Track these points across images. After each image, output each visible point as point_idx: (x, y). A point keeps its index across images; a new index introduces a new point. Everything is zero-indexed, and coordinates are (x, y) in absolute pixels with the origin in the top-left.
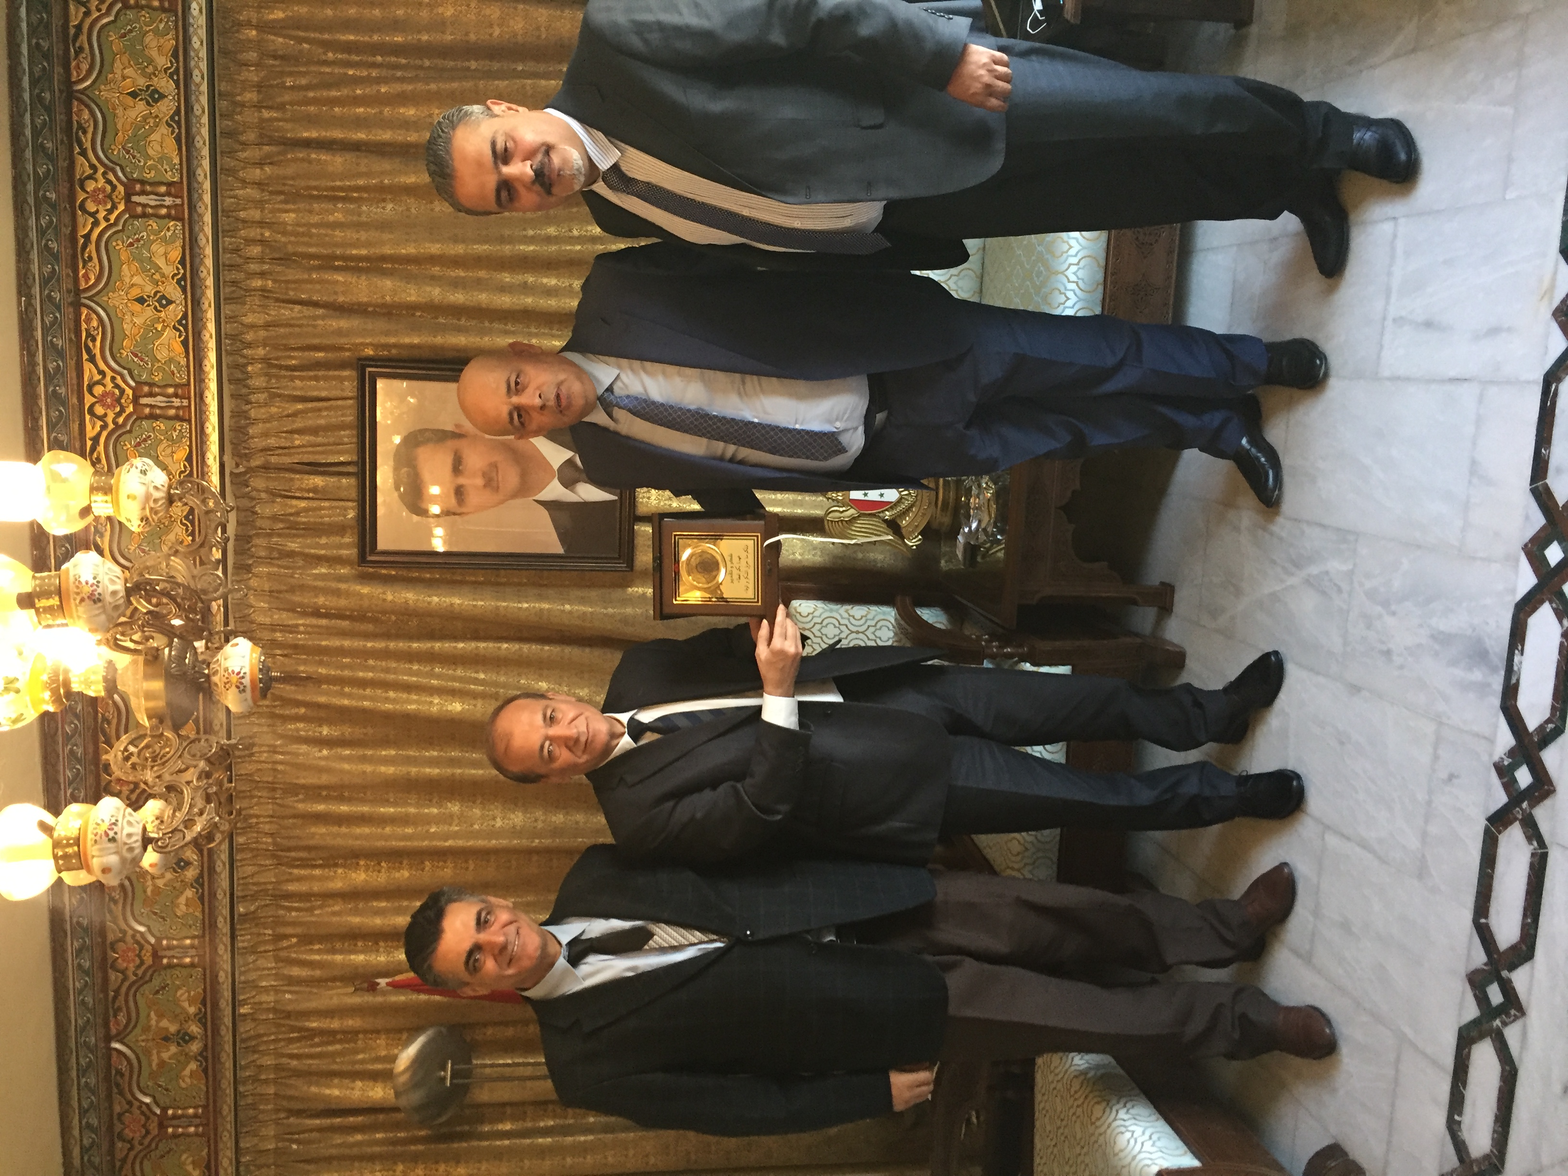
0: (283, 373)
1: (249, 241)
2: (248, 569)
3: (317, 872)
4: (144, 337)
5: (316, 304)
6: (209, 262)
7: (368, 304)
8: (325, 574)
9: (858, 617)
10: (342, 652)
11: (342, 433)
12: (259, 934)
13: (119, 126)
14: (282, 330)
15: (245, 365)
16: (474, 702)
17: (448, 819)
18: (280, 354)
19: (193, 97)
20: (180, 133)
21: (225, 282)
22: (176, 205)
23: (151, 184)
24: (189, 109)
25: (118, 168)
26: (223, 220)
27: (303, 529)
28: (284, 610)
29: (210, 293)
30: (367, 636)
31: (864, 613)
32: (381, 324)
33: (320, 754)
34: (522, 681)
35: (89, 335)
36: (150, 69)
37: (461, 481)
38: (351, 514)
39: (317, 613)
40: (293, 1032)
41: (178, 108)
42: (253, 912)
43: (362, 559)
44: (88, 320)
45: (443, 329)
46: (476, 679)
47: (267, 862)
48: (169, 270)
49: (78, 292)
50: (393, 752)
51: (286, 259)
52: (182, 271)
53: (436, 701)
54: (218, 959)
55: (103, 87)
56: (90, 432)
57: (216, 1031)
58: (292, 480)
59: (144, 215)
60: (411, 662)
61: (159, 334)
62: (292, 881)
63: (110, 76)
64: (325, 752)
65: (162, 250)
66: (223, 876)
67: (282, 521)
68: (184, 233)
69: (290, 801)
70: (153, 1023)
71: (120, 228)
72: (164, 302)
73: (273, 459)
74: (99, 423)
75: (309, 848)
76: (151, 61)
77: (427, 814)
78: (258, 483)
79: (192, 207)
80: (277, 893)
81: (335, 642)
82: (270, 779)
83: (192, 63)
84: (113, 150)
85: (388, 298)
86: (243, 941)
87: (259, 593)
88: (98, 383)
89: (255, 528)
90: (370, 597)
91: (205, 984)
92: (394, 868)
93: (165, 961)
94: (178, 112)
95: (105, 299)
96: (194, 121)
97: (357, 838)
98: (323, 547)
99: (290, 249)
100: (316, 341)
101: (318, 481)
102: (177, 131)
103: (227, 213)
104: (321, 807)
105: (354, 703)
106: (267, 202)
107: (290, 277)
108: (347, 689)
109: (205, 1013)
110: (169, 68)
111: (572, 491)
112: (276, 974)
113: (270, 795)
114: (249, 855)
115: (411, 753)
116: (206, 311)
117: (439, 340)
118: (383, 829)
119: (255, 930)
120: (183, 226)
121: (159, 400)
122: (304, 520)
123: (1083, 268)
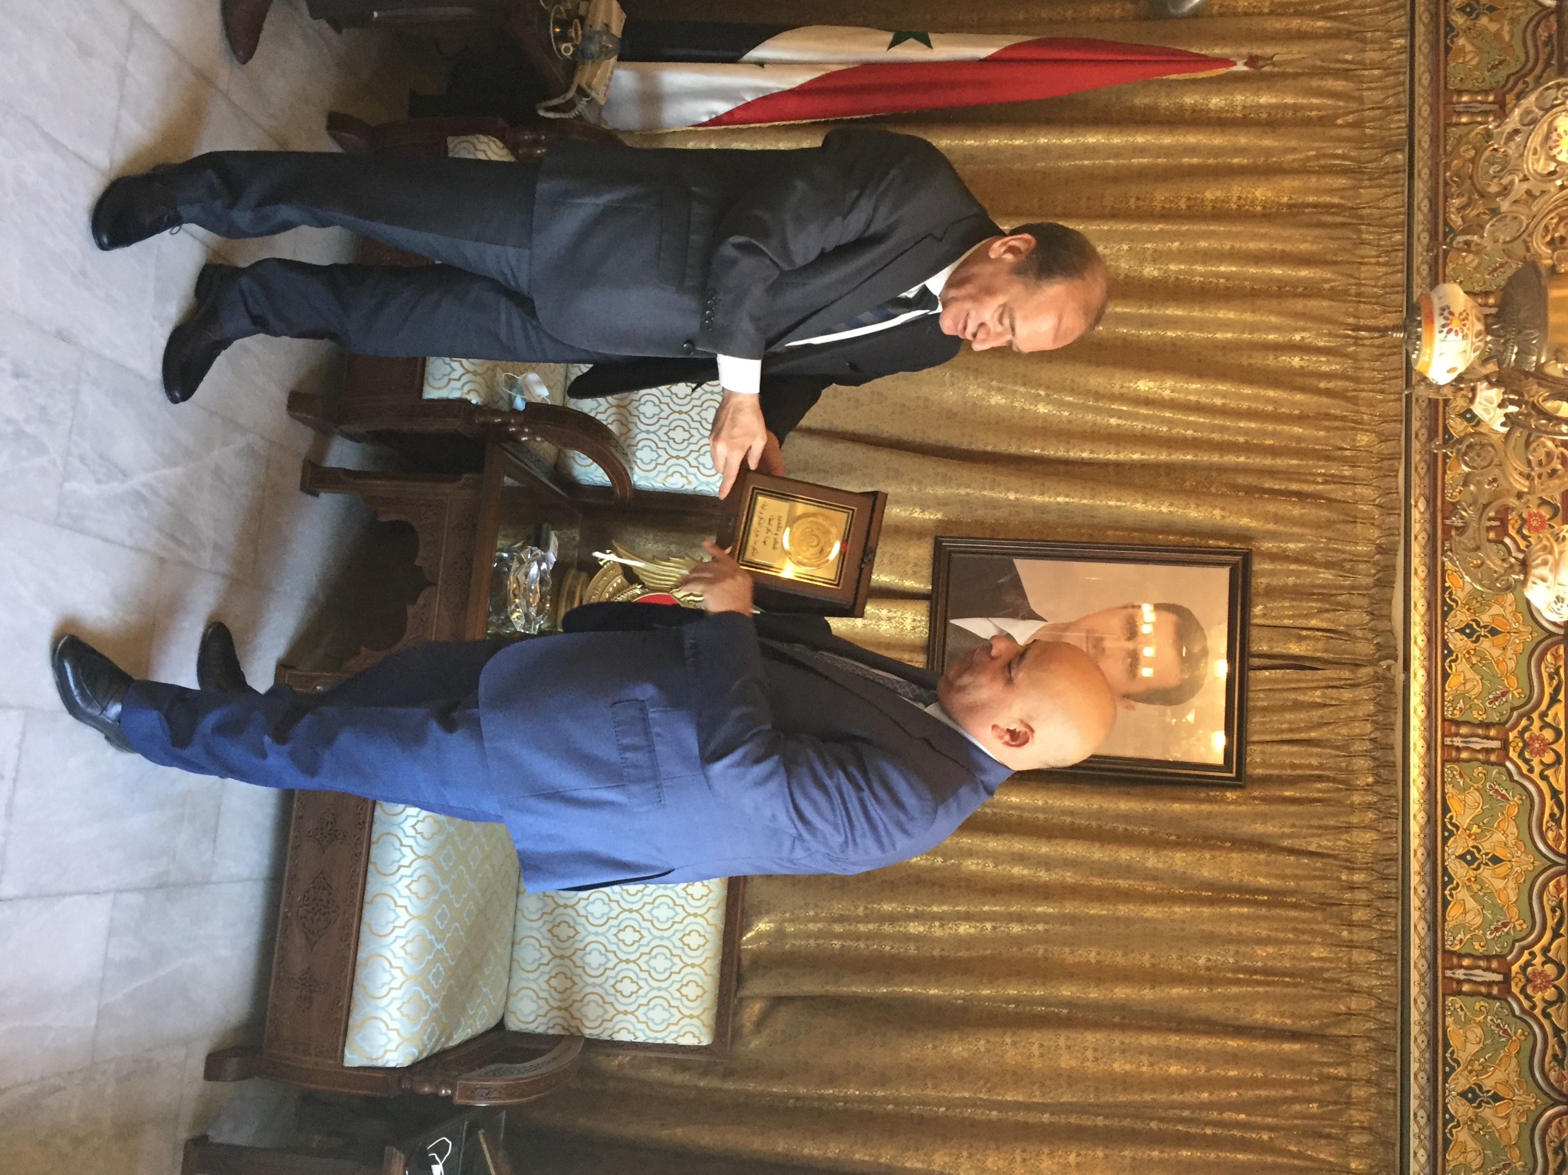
0: (1331, 774)
1: (1365, 925)
2: (1381, 549)
3: (1311, 199)
4: (1493, 817)
5: (1291, 851)
6: (1415, 902)
7: (1230, 850)
8: (1290, 541)
9: (677, 475)
10: (1274, 452)
11: (1265, 704)
12: (1381, 128)
13: (1514, 1062)
14: (1332, 823)
15: (1376, 782)
16: (1123, 391)
17: (1157, 257)
18: (1335, 795)
19: (1427, 1092)
20: (1445, 1052)
21: (1396, 880)
22: (1451, 969)
23: (1480, 994)
24: (1433, 1080)
25: (1518, 1012)
26: (1396, 950)
27: (1314, 594)
28: (1339, 501)
29: (1415, 866)
30: (1245, 470)
31: (670, 480)
32: (1217, 826)
33: (1304, 334)
34: (1066, 413)
35: (1558, 822)
36: (1476, 1127)
37: (1130, 645)
38: (1258, 610)
39: (1301, 496)
40: (1343, 16)
41: (1445, 1080)
42: (1387, 153)
43: (1247, 557)
44: (1558, 838)
45: (1146, 818)
46: (1120, 418)
47: (1368, 211)
48: (1462, 894)
50: (1219, 336)
51: (1323, 904)
52: (1447, 892)
53: (1167, 393)
54: (1430, 99)
55: (1532, 1108)
56: (1559, 709)
57: (1435, 17)
58: (1326, 651)
59: (1488, 958)
60: (1195, 439)
61: (1475, 821)
62: (1342, 189)
63: (1523, 1120)
64: (1297, 337)
65: (1469, 916)
66: (1421, 195)
67: (1339, 604)
68: (1443, 936)
69: (1339, 282)
70: (1506, 28)
71: (1517, 944)
72: (1469, 857)
73: (1346, 674)
74: (1549, 719)
75: (1320, 225)
76: (1475, 1136)
77: (1181, 263)
78: (1365, 649)
79: (1433, 966)
80: (1359, 176)
81: (1281, 462)
82: (1362, 306)
83: (1427, 1132)
84: (1523, 1034)
85: (1208, 856)
87: (1370, 521)
88: (1548, 766)
89: (1370, 596)
90: (1240, 513)
91: (1445, 72)
92: (1223, 201)
93: (1491, 98)
94: (1446, 1076)
95: (1537, 863)
96: (1427, 1066)
97: (1263, 237)
98: (1292, 573)
99: (1319, 916)
100: (1292, 808)
101: (1295, 649)
102: (1448, 1055)
103: (1392, 960)
104: (1304, 273)
105: (1262, 392)
106: (1344, 971)
107: (1319, 883)
108: (1270, 408)
109: (1446, 37)
110: (1455, 1127)
111: (1002, 631)
112: (1363, 82)
113: (1363, 289)
114: (1389, 220)
115: (1197, 334)
116: (1420, 845)
117: (1150, 806)
118: (1233, 247)
119: (1386, 133)
120: (1443, 945)
121: (1478, 744)
122: (1314, 605)
123: (394, 861)
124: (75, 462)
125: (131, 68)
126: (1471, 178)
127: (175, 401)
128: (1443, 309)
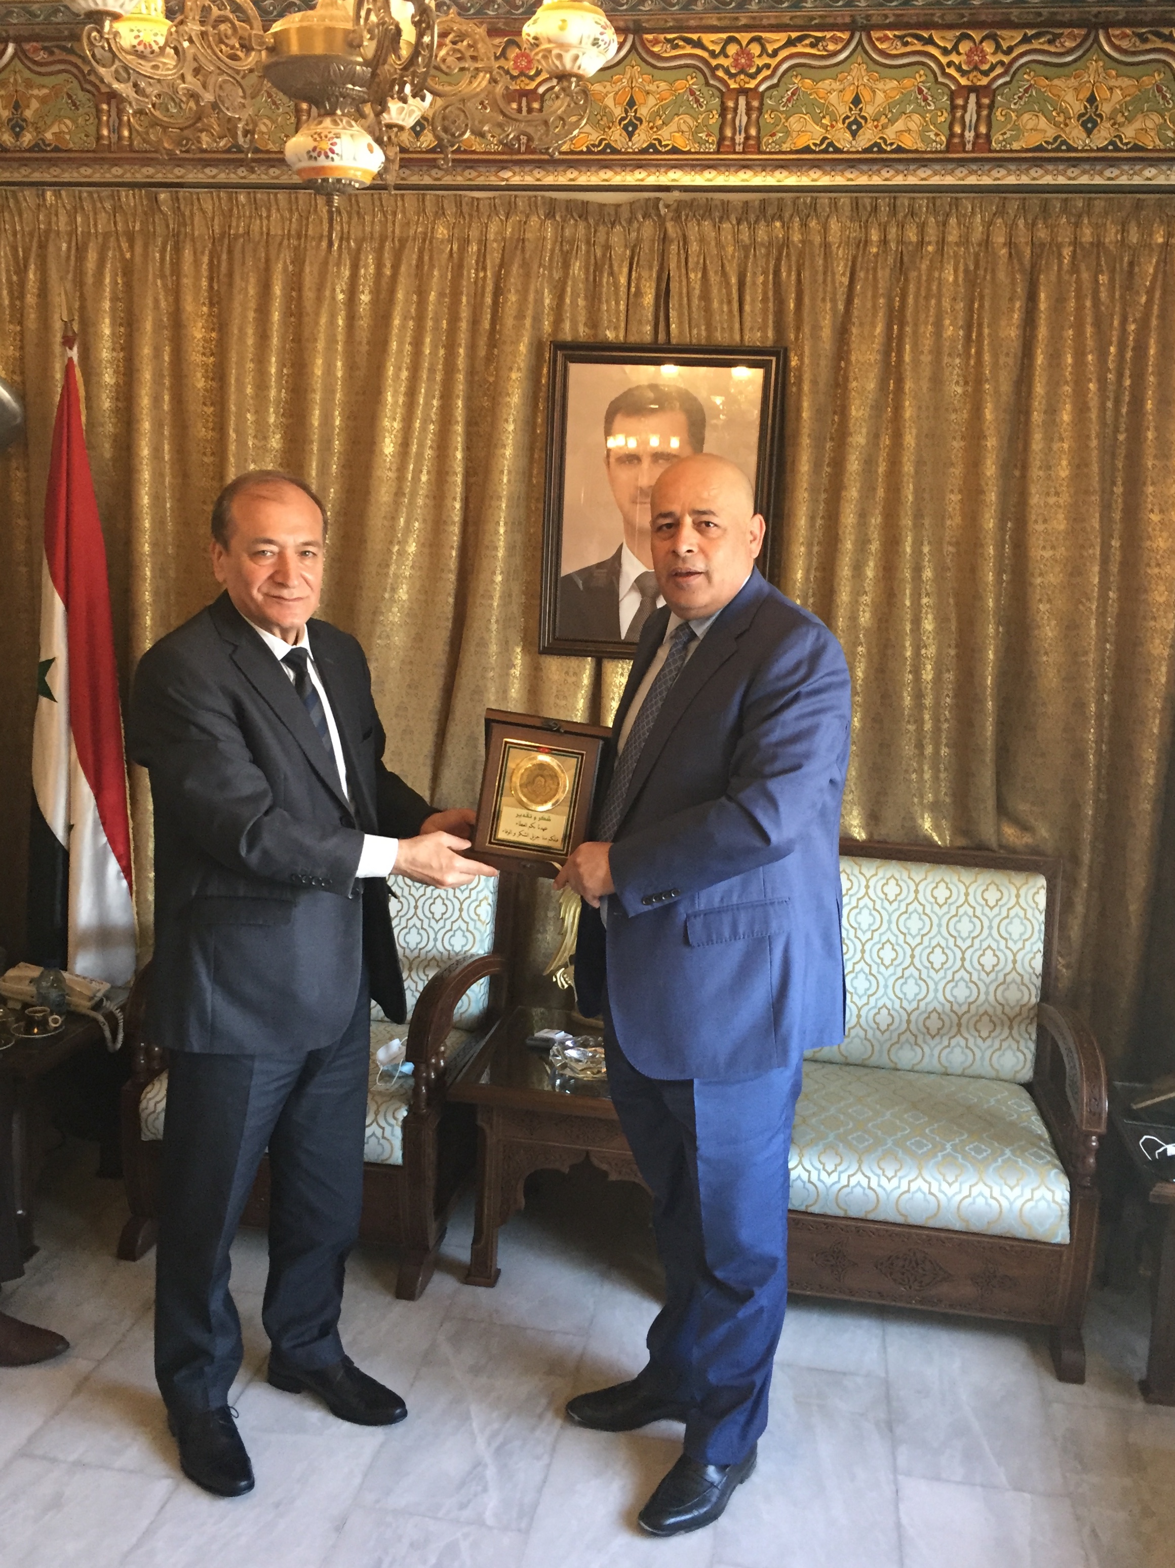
0: (772, 263)
1: (922, 228)
2: (550, 215)
3: (204, 283)
4: (814, 103)
5: (849, 302)
6: (899, 180)
7: (848, 362)
8: (543, 303)
9: (479, 911)
10: (454, 319)
11: (703, 328)
12: (134, 215)
13: (1056, 82)
14: (821, 262)
15: (781, 218)
16: (394, 468)
17: (262, 434)
18: (794, 258)
19: (1087, 167)
20: (1047, 151)
21: (877, 198)
22: (964, 146)
23: (989, 116)
24: (1074, 162)
25: (1007, 79)
26: (948, 197)
27: (595, 280)
28: (503, 255)
29: (863, 180)
30: (472, 347)
31: (483, 918)
32: (825, 374)
33: (338, 290)
34: (417, 524)
35: (818, 40)
36: (1120, 119)
37: (646, 463)
38: (610, 335)
39: (498, 292)
40: (24, 252)
41: (1076, 150)
42: (159, 209)
43: (559, 346)
44: (834, 40)
45: (818, 445)
46: (421, 472)
47: (216, 227)
48: (890, 134)
49: (867, 29)
50: (339, 374)
51: (901, 269)
52: (889, 149)
53: (396, 425)
54: (106, 167)
55: (1101, 64)
56: (708, 39)
57: (24, 162)
58: (651, 268)
59: (954, 107)
60: (442, 397)
61: (818, 122)
62: (195, 253)
63: (1114, 73)
64: (341, 297)
65: (913, 126)
66: (200, 175)
67: (604, 255)
68: (931, 152)
69: (286, 255)
70: (36, 92)
71: (940, 79)
72: (854, 127)
73: (674, 248)
74: (717, 49)
75: (230, 274)
76: (1129, 120)
77: (268, 411)
78: (648, 229)
79: (962, 162)
80: (182, 237)
81: (465, 313)
82: (310, 232)
83: (1126, 168)
84: (1029, 74)
85: (854, 384)
86: (127, 196)
87: (522, 225)
88: (764, 49)
89: (597, 224)
90: (514, 353)
91: (79, 152)
92: (207, 371)
93: (105, 107)
94: (1071, 149)
95: (860, 60)
96: (1061, 168)
97: (241, 330)
98: (574, 303)
99: (913, 274)
100: (807, 300)
101: (648, 299)
102: (1050, 147)
103: (956, 202)
104: (277, 290)
105: (395, 331)
106: (967, 248)
107: (880, 274)
108: (411, 323)
109: (44, 151)
110: (1121, 140)
111: (632, 587)
112: (89, 232)
113: (293, 232)
114: (224, 207)
115: (338, 395)
116: (842, 175)
117: (805, 441)
118: (252, 360)
119: (140, 210)
120: (941, 152)
121: (742, 119)
122: (605, 280)
123: (864, 1194)
124: (467, 1514)
125: (72, 1458)
126: (181, 129)
127: (404, 1414)
128: (311, 157)
